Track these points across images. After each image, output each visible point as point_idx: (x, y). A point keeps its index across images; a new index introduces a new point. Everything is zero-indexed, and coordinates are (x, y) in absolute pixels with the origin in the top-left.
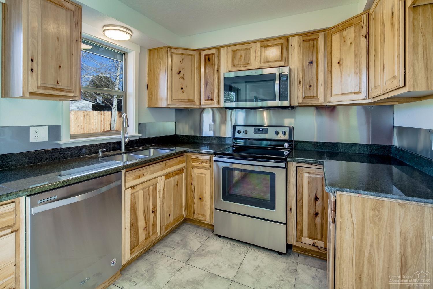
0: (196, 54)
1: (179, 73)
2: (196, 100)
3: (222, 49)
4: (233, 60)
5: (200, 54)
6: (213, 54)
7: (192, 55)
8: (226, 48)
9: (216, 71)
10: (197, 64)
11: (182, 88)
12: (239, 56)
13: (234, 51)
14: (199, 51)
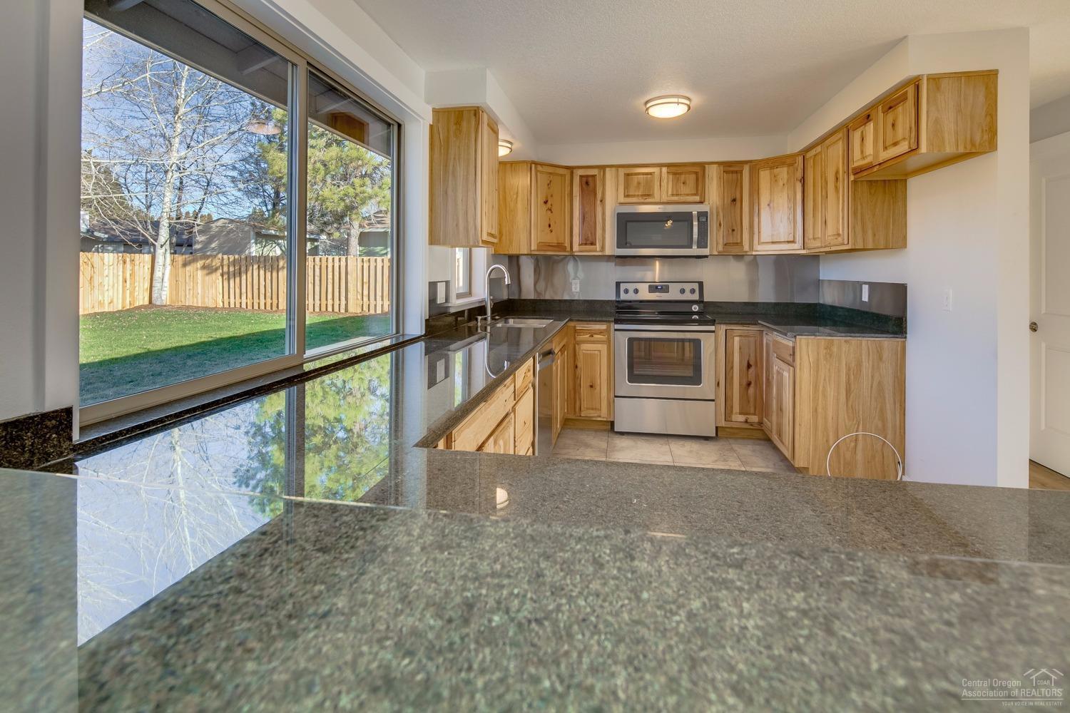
0: (567, 172)
1: (546, 202)
2: (567, 244)
3: (607, 169)
4: (627, 187)
5: (572, 174)
6: (594, 176)
7: (561, 175)
8: (614, 169)
9: (599, 202)
10: (567, 189)
11: (550, 226)
12: (635, 183)
13: (627, 175)
14: (571, 169)
